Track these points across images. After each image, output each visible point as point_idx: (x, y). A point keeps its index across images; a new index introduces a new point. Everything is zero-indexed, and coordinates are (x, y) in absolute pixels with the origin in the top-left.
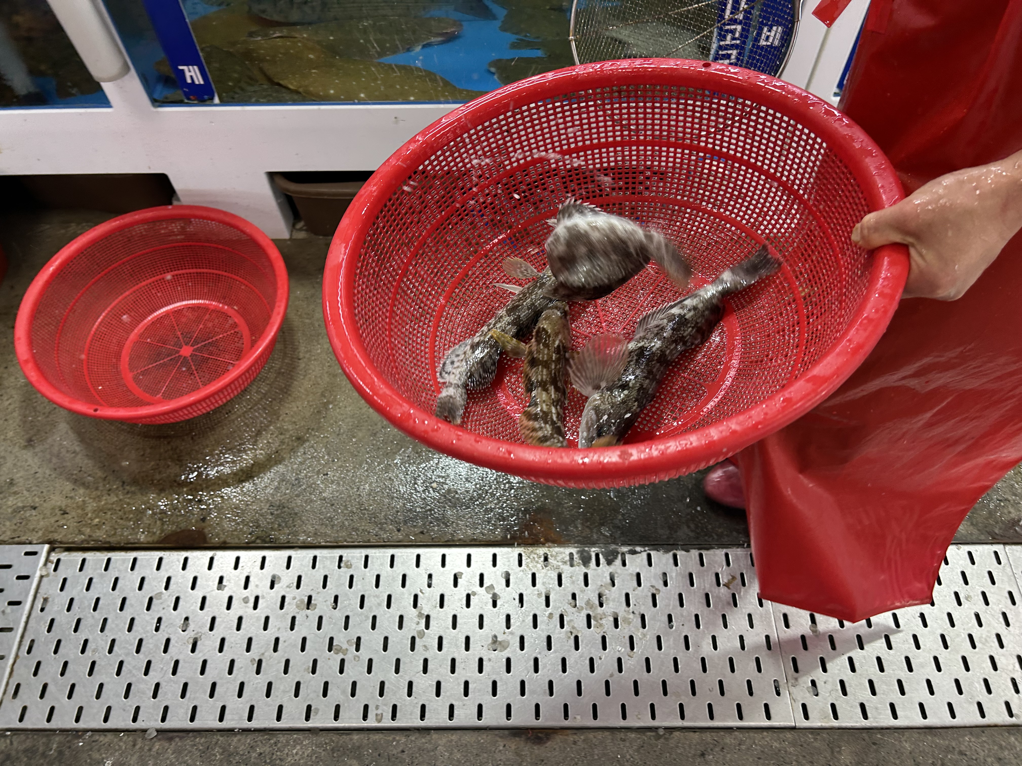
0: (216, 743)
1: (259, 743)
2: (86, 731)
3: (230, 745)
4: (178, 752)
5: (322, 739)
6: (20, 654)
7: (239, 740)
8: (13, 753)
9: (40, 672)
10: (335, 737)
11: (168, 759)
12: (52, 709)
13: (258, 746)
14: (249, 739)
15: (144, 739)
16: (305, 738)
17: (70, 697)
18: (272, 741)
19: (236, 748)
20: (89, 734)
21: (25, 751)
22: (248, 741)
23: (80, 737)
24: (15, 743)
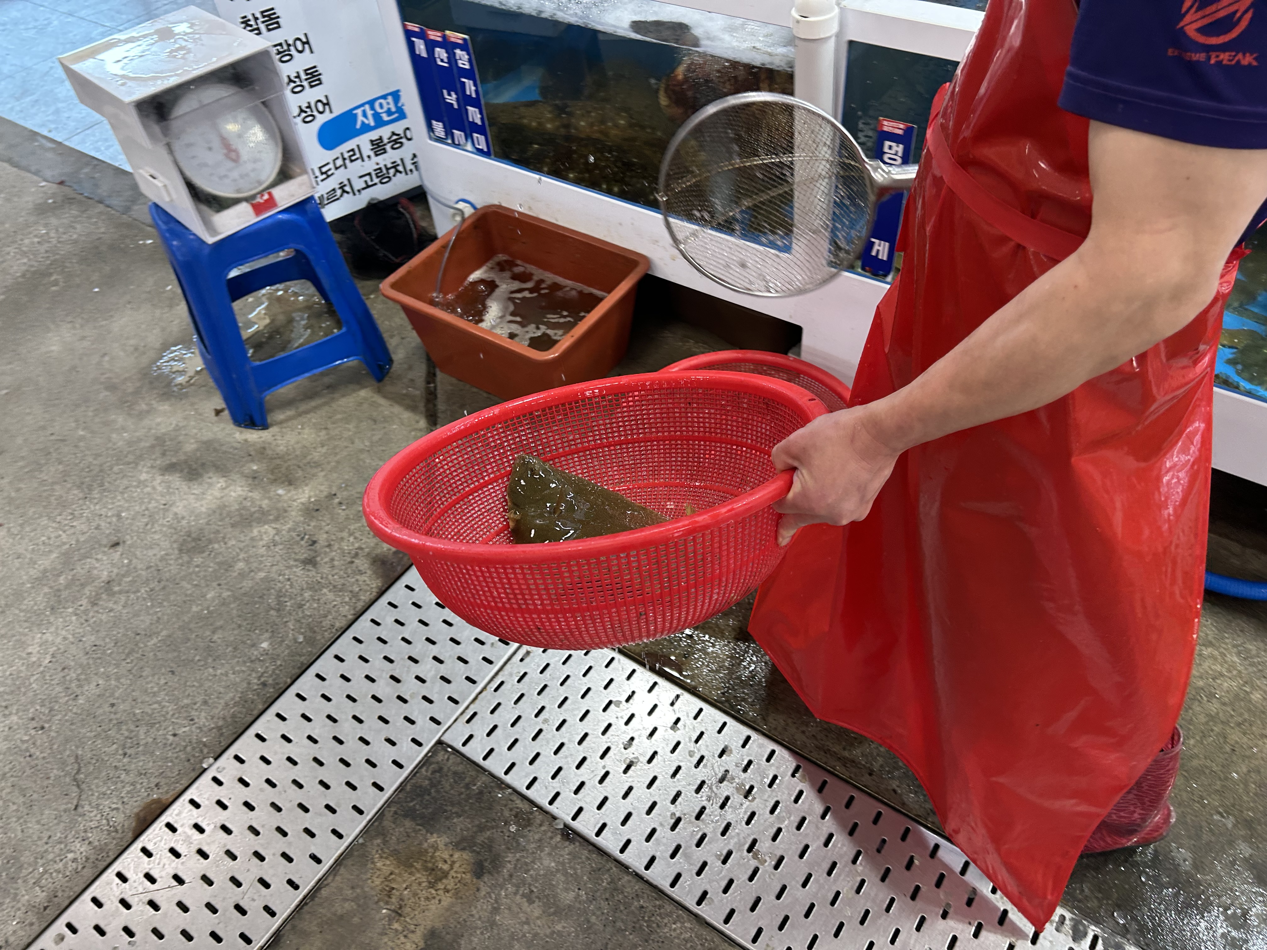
0: (609, 870)
1: (645, 895)
2: (509, 786)
3: (620, 879)
4: (574, 856)
5: (705, 933)
6: (488, 688)
7: (629, 881)
8: (445, 769)
9: (496, 712)
10: (717, 939)
11: (562, 856)
12: (492, 750)
13: (643, 898)
14: (638, 886)
15: (550, 825)
16: (689, 921)
17: (510, 748)
18: (658, 903)
19: (623, 886)
20: (510, 790)
21: (455, 773)
22: (637, 888)
23: (502, 789)
24: (451, 761)
